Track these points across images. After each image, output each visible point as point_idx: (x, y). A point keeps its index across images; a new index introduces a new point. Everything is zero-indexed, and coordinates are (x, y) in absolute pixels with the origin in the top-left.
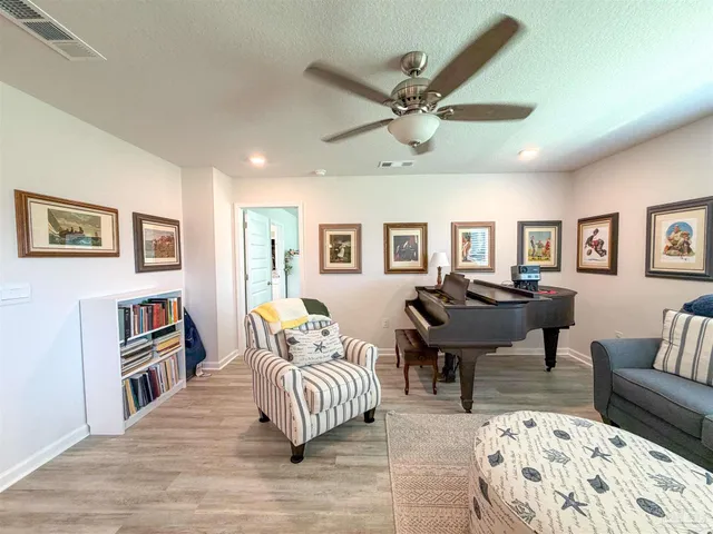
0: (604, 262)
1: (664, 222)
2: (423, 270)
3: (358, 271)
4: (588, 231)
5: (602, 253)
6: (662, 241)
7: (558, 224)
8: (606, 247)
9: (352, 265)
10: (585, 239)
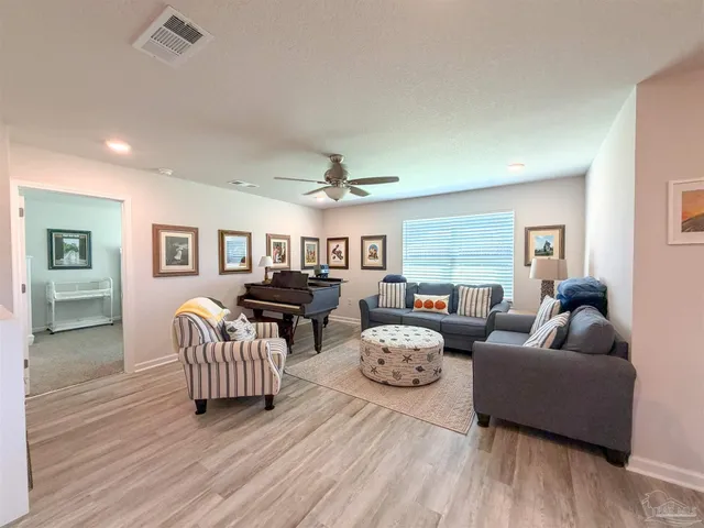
0: (343, 263)
1: (368, 244)
2: (249, 271)
3: (195, 273)
4: (333, 245)
5: (341, 258)
6: (367, 253)
7: (317, 240)
8: (343, 254)
9: (189, 267)
10: (331, 250)
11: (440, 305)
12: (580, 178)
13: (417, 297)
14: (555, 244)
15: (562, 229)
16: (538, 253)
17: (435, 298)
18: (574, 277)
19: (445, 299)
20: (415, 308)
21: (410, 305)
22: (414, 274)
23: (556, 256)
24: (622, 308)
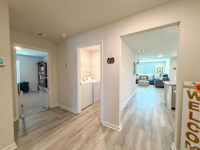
11: (145, 78)
12: (165, 62)
13: (141, 77)
14: (161, 70)
15: (162, 68)
16: (159, 71)
17: (145, 77)
18: (164, 74)
19: (146, 77)
20: (141, 79)
21: (140, 78)
22: (140, 74)
23: (162, 71)
24: (169, 76)
